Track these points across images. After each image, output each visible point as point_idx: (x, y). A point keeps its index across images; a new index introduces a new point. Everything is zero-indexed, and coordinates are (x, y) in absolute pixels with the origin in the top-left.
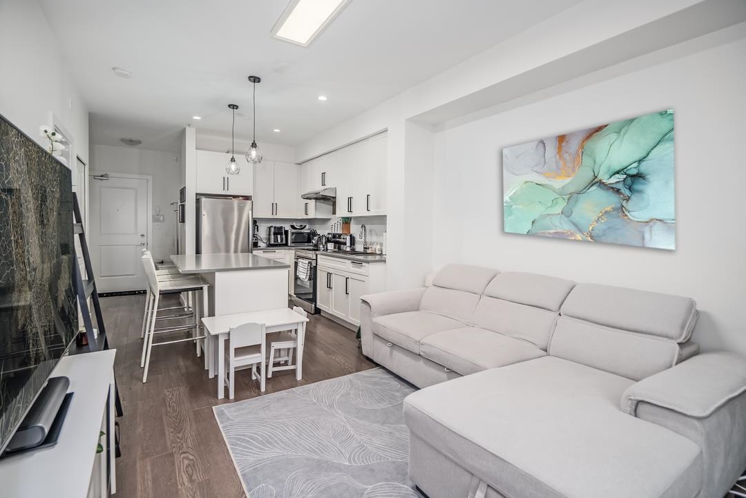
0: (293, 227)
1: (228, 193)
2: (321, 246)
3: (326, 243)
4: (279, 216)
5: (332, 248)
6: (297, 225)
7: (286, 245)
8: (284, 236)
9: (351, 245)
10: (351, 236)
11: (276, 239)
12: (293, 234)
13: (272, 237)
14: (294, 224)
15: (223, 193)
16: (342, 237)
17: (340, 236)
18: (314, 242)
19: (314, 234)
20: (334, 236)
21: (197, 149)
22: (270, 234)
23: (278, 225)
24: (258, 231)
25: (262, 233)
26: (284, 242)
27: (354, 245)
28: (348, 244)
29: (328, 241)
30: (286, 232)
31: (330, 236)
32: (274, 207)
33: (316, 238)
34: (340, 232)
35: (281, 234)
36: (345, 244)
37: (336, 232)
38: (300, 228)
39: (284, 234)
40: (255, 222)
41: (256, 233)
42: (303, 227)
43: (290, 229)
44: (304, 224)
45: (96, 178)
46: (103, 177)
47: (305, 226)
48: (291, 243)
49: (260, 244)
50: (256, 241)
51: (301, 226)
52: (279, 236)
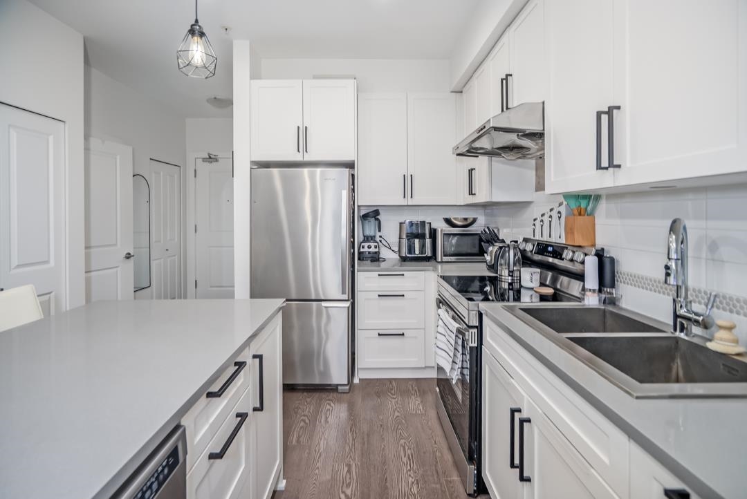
0: (448, 221)
1: (308, 158)
2: (505, 272)
3: (517, 264)
4: (418, 200)
6: (457, 216)
7: (433, 258)
8: (428, 242)
9: (602, 283)
10: (600, 255)
11: (411, 249)
12: (446, 235)
13: (405, 242)
14: (451, 216)
15: (298, 158)
16: (568, 254)
17: (557, 254)
18: (488, 258)
19: (492, 238)
20: (543, 248)
21: (251, 78)
22: (400, 238)
23: (417, 218)
24: (380, 231)
25: (390, 231)
26: (429, 253)
27: (613, 286)
28: (592, 281)
29: (526, 261)
31: (529, 247)
32: (408, 184)
33: (493, 249)
34: (557, 236)
35: (421, 236)
36: (580, 277)
37: (546, 238)
38: (465, 223)
39: (428, 236)
40: (376, 213)
41: (378, 234)
42: (469, 221)
43: (441, 227)
44: (470, 215)
45: (204, 160)
46: (211, 159)
47: (474, 220)
48: (445, 256)
49: (385, 253)
50: (377, 250)
51: (466, 219)
52: (417, 241)
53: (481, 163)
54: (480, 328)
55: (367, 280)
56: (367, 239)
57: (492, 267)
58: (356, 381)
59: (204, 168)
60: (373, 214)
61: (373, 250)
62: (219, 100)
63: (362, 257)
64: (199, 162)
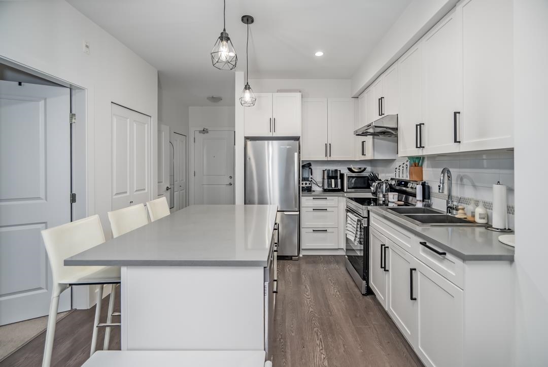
0: (350, 170)
1: (275, 135)
2: (381, 196)
3: (387, 191)
4: (333, 158)
5: (396, 200)
6: (355, 168)
7: (342, 190)
8: (339, 180)
9: (424, 197)
10: (424, 185)
11: (330, 184)
12: (349, 177)
13: (326, 181)
14: (352, 166)
15: (270, 135)
16: (410, 185)
17: (406, 183)
18: (372, 189)
19: (375, 178)
20: (400, 182)
22: (323, 179)
23: (332, 168)
24: (312, 175)
25: (318, 174)
26: (339, 187)
27: (429, 198)
28: (419, 196)
29: (391, 189)
30: (342, 176)
31: (393, 183)
32: (328, 148)
33: (375, 184)
34: (405, 177)
35: (336, 178)
36: (414, 195)
37: (401, 178)
38: (360, 170)
39: (339, 178)
40: (310, 165)
41: (311, 176)
42: (362, 169)
43: (346, 173)
44: (363, 167)
45: (200, 132)
46: (204, 131)
47: (365, 169)
48: (348, 188)
49: (314, 188)
50: (310, 185)
51: (360, 168)
52: (333, 181)
53: (369, 140)
54: (368, 218)
55: (307, 202)
56: (304, 179)
57: (374, 193)
58: (301, 255)
59: (200, 136)
60: (307, 166)
61: (308, 185)
62: (215, 98)
63: (303, 190)
64: (197, 133)
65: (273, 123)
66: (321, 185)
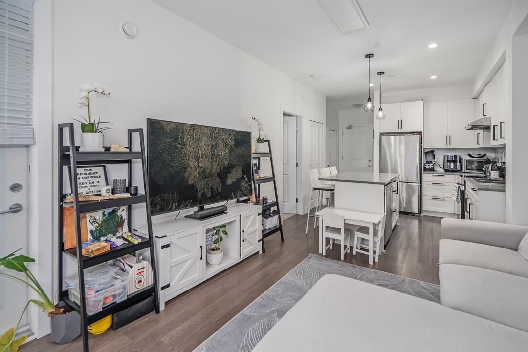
1: (402, 131)
4: (453, 146)
6: (475, 154)
7: (460, 171)
8: (458, 164)
11: (449, 166)
12: (468, 161)
13: (446, 163)
14: (471, 153)
15: (399, 131)
18: (484, 169)
19: (488, 162)
22: (444, 162)
23: (453, 154)
24: (434, 159)
25: (439, 159)
26: (459, 168)
30: (461, 161)
31: (500, 165)
32: (448, 139)
35: (455, 161)
38: (479, 156)
39: (458, 161)
40: (433, 151)
41: (433, 160)
42: (481, 155)
43: (465, 157)
44: (482, 153)
45: (347, 128)
46: (350, 127)
47: (485, 155)
48: (467, 170)
49: (437, 168)
50: (433, 167)
51: (480, 154)
52: (452, 163)
53: (481, 131)
54: (465, 185)
55: (427, 177)
56: (428, 162)
58: (422, 215)
59: (346, 131)
60: (431, 152)
61: (430, 167)
62: (359, 105)
63: (425, 169)
64: (345, 129)
65: (400, 123)
66: (443, 167)
